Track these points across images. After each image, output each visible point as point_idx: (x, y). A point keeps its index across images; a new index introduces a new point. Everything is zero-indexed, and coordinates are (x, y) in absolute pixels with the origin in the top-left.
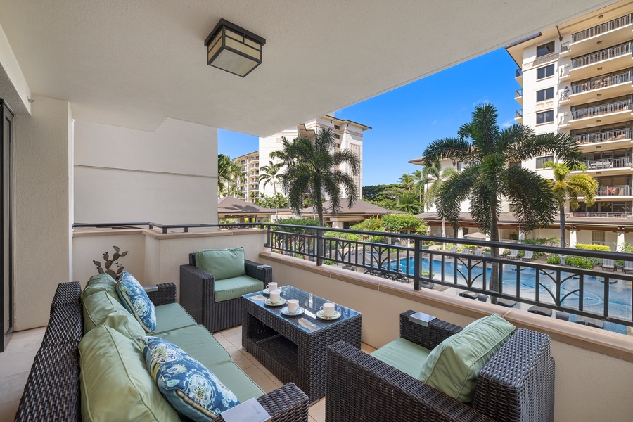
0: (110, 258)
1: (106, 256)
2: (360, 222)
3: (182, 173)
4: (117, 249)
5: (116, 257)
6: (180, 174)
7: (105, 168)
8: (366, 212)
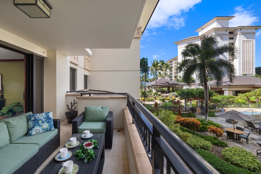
0: (73, 104)
1: (71, 103)
2: (249, 91)
3: (125, 70)
4: (74, 101)
5: (74, 104)
6: (125, 71)
7: (101, 71)
8: (256, 84)
